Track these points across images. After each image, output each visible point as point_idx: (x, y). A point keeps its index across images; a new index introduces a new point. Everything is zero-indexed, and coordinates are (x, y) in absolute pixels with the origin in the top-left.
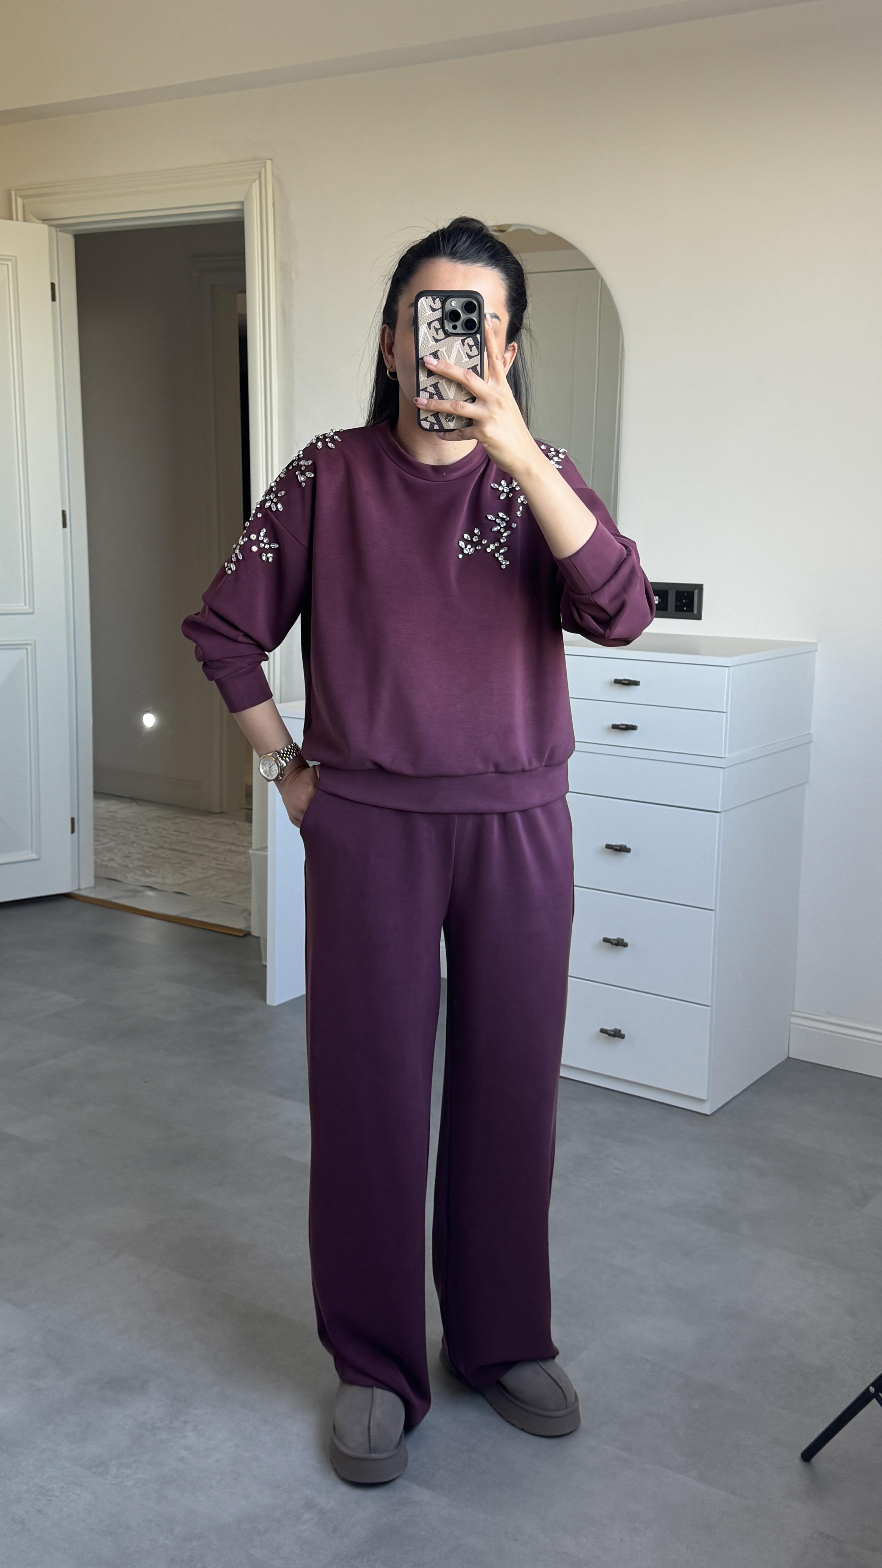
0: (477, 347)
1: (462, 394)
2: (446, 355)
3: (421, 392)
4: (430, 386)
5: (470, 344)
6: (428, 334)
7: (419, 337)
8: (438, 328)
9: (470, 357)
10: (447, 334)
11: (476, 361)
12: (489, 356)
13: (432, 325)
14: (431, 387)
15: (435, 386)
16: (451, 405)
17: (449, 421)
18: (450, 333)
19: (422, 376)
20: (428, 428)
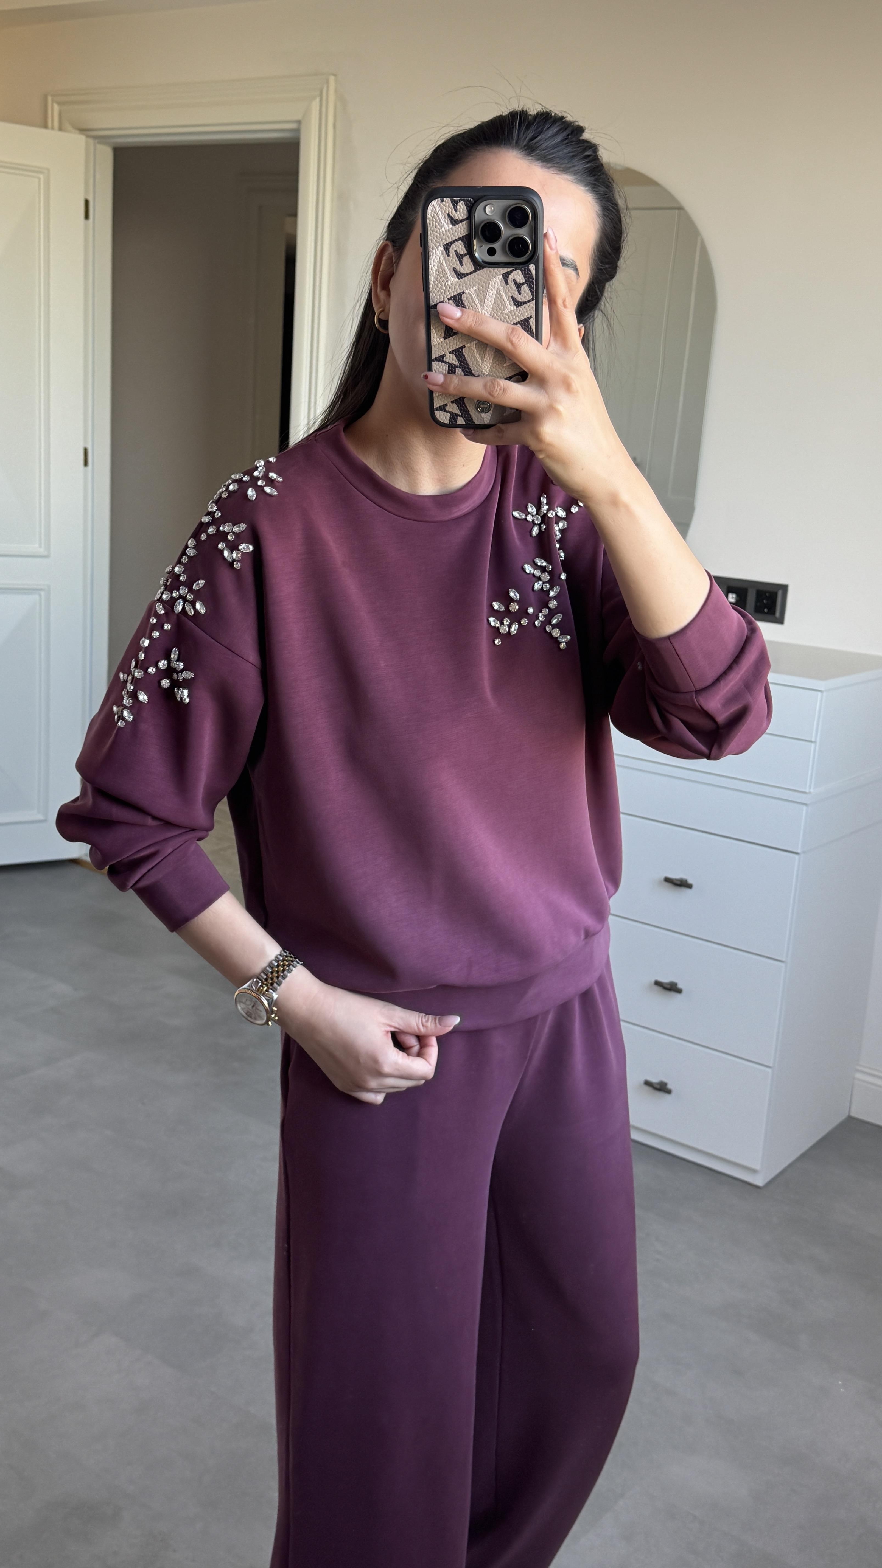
0: (530, 286)
1: (503, 367)
2: (477, 301)
3: (434, 364)
4: (450, 353)
5: (518, 281)
6: (444, 264)
7: (430, 270)
8: (462, 253)
9: (518, 304)
10: (478, 265)
11: (528, 310)
12: (552, 302)
13: (452, 250)
14: (451, 355)
15: (458, 353)
16: (485, 386)
17: (482, 411)
18: (483, 261)
19: (436, 335)
20: (447, 421)
